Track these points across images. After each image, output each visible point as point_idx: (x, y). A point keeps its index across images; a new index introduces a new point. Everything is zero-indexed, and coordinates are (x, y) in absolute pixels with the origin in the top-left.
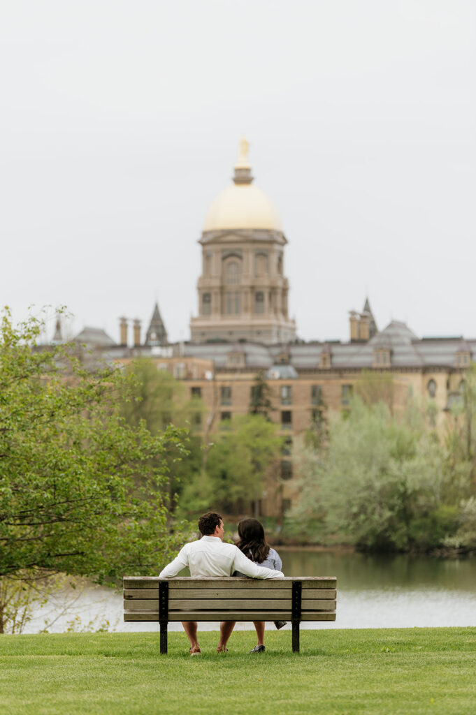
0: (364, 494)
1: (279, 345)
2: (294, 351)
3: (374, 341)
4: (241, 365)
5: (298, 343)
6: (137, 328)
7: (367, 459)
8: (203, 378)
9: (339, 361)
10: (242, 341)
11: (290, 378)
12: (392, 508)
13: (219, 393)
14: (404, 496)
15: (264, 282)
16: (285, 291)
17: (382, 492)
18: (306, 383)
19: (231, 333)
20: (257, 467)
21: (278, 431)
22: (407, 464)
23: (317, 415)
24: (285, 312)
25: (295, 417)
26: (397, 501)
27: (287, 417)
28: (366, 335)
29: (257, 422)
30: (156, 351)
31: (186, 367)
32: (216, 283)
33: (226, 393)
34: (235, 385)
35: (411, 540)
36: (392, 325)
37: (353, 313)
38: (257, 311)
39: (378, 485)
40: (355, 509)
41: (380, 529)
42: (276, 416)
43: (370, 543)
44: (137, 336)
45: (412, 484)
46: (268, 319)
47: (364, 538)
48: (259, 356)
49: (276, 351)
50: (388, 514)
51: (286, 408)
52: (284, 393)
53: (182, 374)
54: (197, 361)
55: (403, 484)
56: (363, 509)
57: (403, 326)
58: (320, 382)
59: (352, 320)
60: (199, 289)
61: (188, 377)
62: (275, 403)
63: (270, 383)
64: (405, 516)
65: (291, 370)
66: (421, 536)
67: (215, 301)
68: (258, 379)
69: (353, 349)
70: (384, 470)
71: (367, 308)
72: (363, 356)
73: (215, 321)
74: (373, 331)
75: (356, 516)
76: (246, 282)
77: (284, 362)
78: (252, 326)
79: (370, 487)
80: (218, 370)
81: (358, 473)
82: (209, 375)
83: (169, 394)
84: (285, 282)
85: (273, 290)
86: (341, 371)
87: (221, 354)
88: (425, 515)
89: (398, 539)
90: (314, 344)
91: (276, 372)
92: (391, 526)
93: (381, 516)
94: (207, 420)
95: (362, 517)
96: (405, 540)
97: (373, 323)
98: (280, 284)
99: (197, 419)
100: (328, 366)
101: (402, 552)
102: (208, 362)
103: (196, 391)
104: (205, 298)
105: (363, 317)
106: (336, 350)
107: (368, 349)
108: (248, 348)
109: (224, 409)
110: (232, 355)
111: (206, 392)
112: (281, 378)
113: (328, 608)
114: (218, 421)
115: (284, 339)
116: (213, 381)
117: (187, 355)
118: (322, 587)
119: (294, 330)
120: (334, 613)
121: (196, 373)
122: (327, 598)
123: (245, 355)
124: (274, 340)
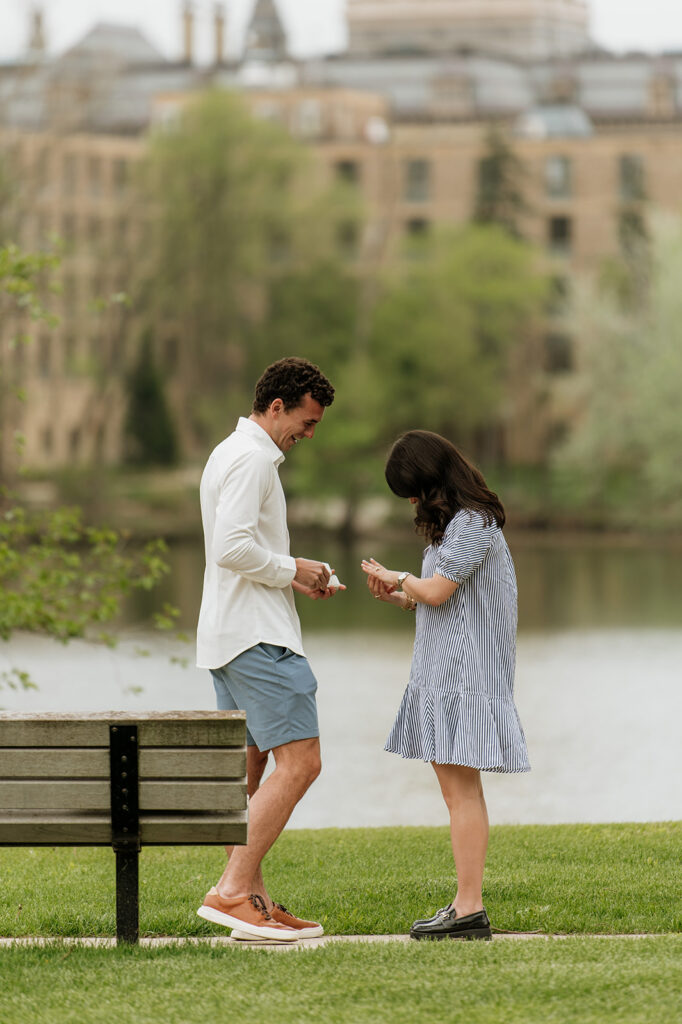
1: (552, 61)
2: (588, 73)
4: (457, 105)
5: (596, 55)
6: (219, 23)
8: (361, 138)
10: (465, 52)
11: (572, 136)
13: (399, 174)
18: (606, 150)
19: (437, 33)
20: (488, 346)
21: (540, 262)
23: (632, 224)
25: (581, 231)
27: (560, 230)
29: (491, 242)
30: (255, 74)
31: (325, 112)
33: (418, 172)
34: (436, 156)
42: (536, 228)
44: (219, 40)
48: (502, 86)
49: (543, 75)
51: (558, 206)
52: (554, 172)
53: (314, 128)
54: (352, 98)
58: (639, 145)
61: (328, 136)
62: (533, 195)
63: (523, 150)
65: (575, 120)
68: (490, 141)
77: (561, 97)
80: (399, 117)
82: (377, 130)
83: (282, 176)
87: (411, 83)
90: (636, 57)
91: (537, 125)
94: (369, 235)
99: (348, 234)
100: (667, 108)
102: (372, 101)
103: (347, 170)
108: (480, 69)
109: (412, 209)
110: (438, 83)
111: (372, 172)
112: (551, 136)
113: (221, 807)
114: (398, 239)
115: (566, 45)
116: (386, 145)
117: (329, 85)
118: (201, 743)
119: (583, 24)
120: (242, 821)
121: (346, 124)
122: (218, 775)
123: (470, 84)
124: (539, 48)
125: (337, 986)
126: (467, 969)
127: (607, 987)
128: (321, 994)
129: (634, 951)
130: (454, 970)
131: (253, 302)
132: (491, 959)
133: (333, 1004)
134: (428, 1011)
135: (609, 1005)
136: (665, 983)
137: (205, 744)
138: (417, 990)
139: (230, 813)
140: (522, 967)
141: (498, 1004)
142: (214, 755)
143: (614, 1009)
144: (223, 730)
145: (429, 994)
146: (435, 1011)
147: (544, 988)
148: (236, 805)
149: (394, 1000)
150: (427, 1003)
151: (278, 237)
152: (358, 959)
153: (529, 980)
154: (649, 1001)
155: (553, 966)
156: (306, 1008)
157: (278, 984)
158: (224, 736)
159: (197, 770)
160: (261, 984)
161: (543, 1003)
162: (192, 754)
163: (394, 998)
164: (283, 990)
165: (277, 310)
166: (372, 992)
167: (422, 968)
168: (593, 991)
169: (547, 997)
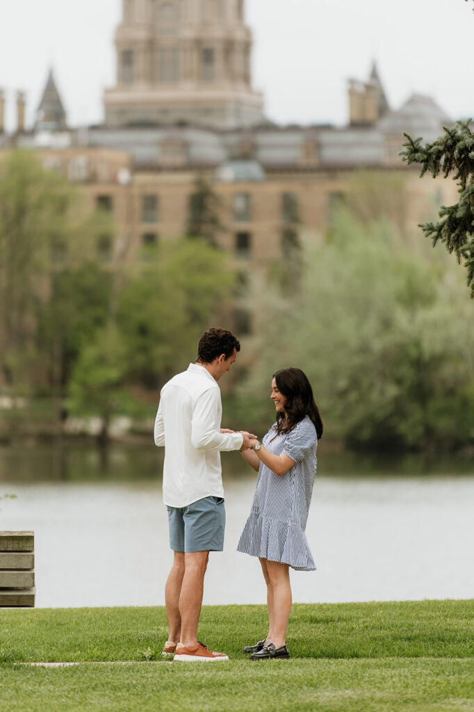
0: (357, 360)
1: (239, 130)
2: (263, 139)
3: (385, 124)
4: (179, 160)
5: (268, 127)
6: (21, 104)
7: (361, 306)
8: (114, 181)
9: (332, 154)
10: (182, 124)
11: (251, 180)
12: (399, 382)
13: (138, 204)
14: (420, 364)
15: (216, 33)
16: (247, 47)
17: (385, 356)
18: (274, 190)
19: (164, 111)
20: (195, 318)
21: (229, 263)
22: (423, 315)
23: (288, 238)
24: (246, 78)
25: (257, 242)
26: (407, 372)
27: (243, 242)
28: (371, 114)
30: (44, 139)
31: (89, 164)
32: (141, 34)
33: (151, 203)
34: (163, 193)
35: (429, 432)
36: (414, 100)
37: (352, 82)
38: (205, 78)
39: (377, 345)
40: (342, 383)
41: (381, 415)
42: (227, 240)
43: (366, 434)
44: (21, 116)
45: (431, 344)
46: (221, 91)
47: (358, 427)
48: (207, 147)
49: (233, 139)
50: (392, 391)
51: (242, 226)
52: (240, 204)
53: (83, 174)
54: (107, 155)
55: (417, 344)
56: (355, 383)
57: (429, 101)
58: (294, 186)
59: (352, 93)
60: (118, 43)
61: (92, 179)
62: (226, 219)
63: (219, 189)
64: (421, 393)
65: (254, 170)
66: (445, 425)
67: (141, 63)
68: (199, 183)
69: (353, 136)
70: (387, 324)
71: (374, 75)
72: (370, 148)
73: (141, 93)
74: (383, 109)
75: (343, 394)
76: (188, 33)
77: (244, 155)
78: (197, 102)
79: (364, 349)
80: (138, 167)
81: (347, 328)
82: (124, 176)
83: (62, 206)
84: (248, 32)
85: (229, 46)
86: (332, 170)
87: (146, 145)
88: (451, 392)
89: (409, 429)
90: (293, 128)
91: (228, 173)
92: (398, 410)
93: (382, 393)
94: (119, 245)
95: (353, 396)
96: (420, 430)
97: (383, 96)
98: (239, 35)
99: (105, 244)
100: (313, 161)
101: (415, 449)
102: (121, 156)
103: (104, 202)
104: (126, 57)
105: (369, 88)
106: (326, 137)
107: (374, 136)
108: (191, 135)
109: (147, 228)
110: (164, 144)
111: (120, 203)
112: (236, 181)
113: (20, 586)
114: (137, 247)
115: (248, 120)
116: (130, 185)
117: (92, 146)
118: (8, 549)
119: (260, 107)
120: (32, 593)
121: (103, 172)
122: (18, 567)
123: (186, 145)
124: (231, 123)
125: (84, 682)
126: (156, 674)
127: (233, 683)
128: (74, 687)
129: (251, 666)
130: (150, 675)
131: (43, 289)
132: (170, 670)
133: (81, 691)
134: (133, 694)
135: (234, 692)
136: (266, 681)
137: (11, 549)
138: (128, 684)
139: (25, 589)
140: (187, 674)
141: (172, 691)
142: (16, 556)
143: (236, 694)
144: (21, 542)
145: (135, 686)
146: (138, 694)
147: (199, 683)
148: (27, 585)
149: (115, 690)
150: (133, 690)
151: (59, 245)
152: (96, 670)
153: (190, 680)
154: (256, 690)
155: (205, 673)
156: (66, 693)
157: (52, 682)
158: (22, 545)
159: (6, 565)
160: (41, 682)
161: (197, 691)
162: (4, 556)
163: (115, 689)
164: (54, 685)
165: (58, 293)
166: (103, 686)
167: (132, 674)
168: (226, 685)
169: (200, 687)
